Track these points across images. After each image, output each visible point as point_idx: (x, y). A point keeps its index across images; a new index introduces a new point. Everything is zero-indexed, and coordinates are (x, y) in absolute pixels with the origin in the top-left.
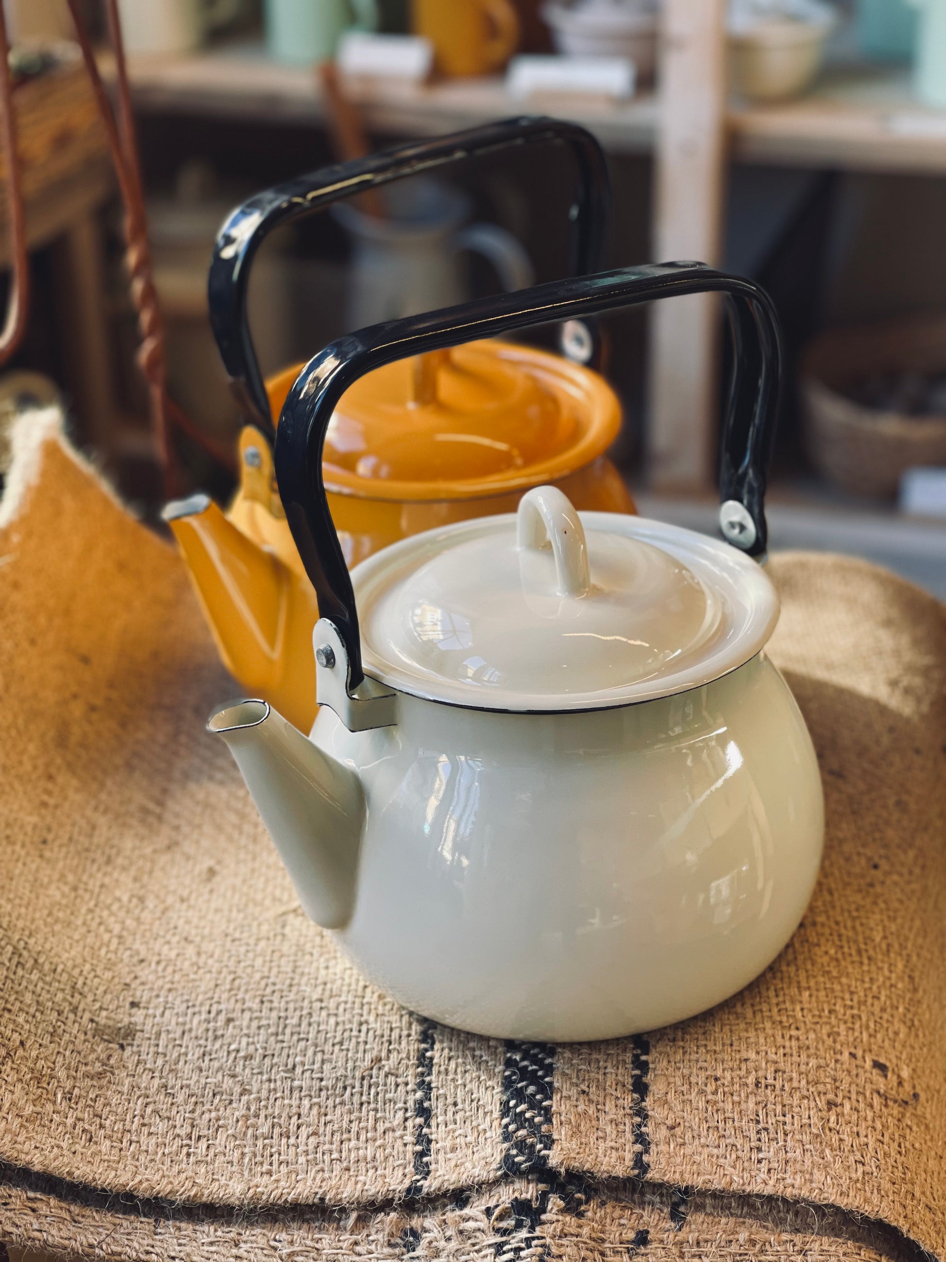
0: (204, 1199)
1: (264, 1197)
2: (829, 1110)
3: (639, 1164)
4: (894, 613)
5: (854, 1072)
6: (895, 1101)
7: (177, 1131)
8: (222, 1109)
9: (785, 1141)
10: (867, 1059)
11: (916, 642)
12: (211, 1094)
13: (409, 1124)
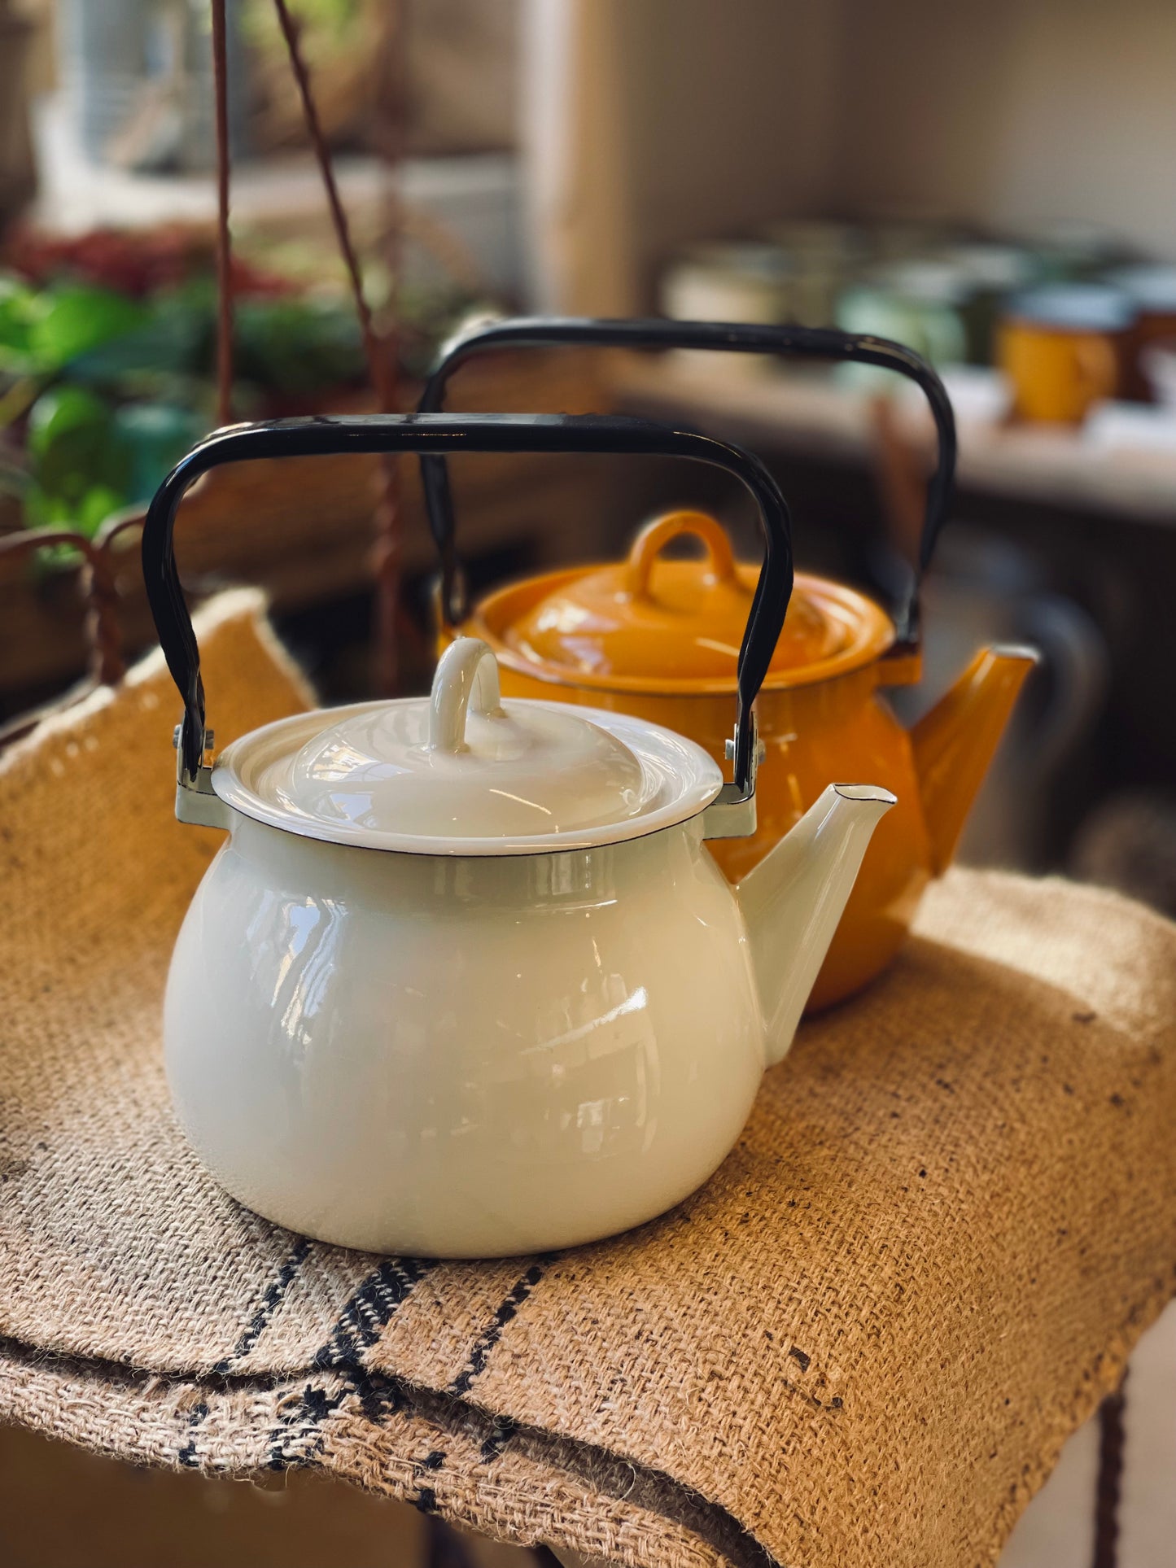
0: (9, 1332)
1: (71, 1344)
2: (709, 1380)
3: (463, 1383)
5: (761, 1352)
6: (803, 1396)
7: (19, 1266)
8: (74, 1255)
9: (639, 1396)
10: (786, 1344)
12: (70, 1239)
13: (253, 1306)
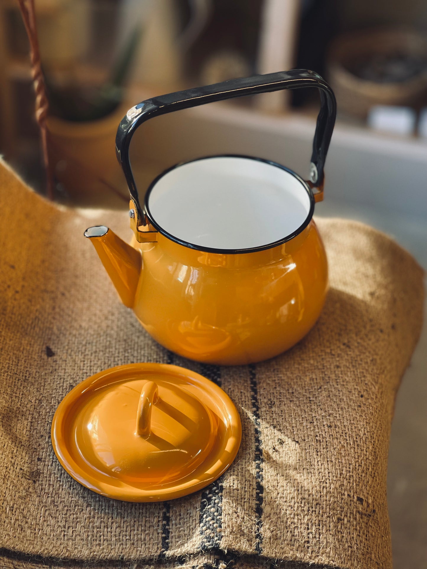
0: (71, 557)
1: (97, 557)
2: (338, 522)
3: (258, 548)
4: (374, 253)
5: (349, 503)
6: (366, 515)
7: (59, 524)
8: (79, 513)
9: (319, 538)
10: (355, 497)
11: (383, 270)
12: (74, 506)
13: (160, 524)
